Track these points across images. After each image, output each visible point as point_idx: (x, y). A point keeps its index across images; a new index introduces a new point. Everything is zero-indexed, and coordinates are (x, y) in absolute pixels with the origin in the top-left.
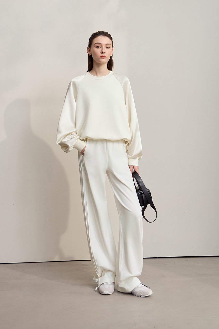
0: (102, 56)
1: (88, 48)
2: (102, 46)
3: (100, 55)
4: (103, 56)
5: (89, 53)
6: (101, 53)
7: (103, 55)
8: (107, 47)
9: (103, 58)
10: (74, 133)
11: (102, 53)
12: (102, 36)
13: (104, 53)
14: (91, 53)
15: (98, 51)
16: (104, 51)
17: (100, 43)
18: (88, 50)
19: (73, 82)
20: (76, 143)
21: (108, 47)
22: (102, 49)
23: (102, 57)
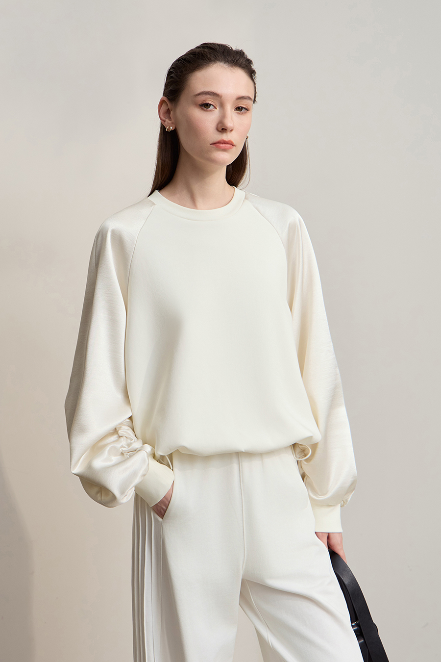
0: (219, 142)
1: (162, 102)
2: (222, 105)
3: (213, 135)
4: (225, 142)
5: (167, 120)
6: (217, 129)
7: (225, 137)
8: (239, 109)
9: (225, 150)
10: (125, 430)
11: (223, 129)
12: (222, 64)
13: (228, 130)
14: (176, 123)
15: (207, 121)
16: (229, 124)
17: (218, 91)
18: (164, 108)
19: (113, 232)
20: (144, 475)
21: (242, 108)
22: (223, 116)
23: (221, 145)
